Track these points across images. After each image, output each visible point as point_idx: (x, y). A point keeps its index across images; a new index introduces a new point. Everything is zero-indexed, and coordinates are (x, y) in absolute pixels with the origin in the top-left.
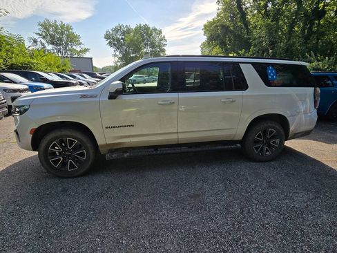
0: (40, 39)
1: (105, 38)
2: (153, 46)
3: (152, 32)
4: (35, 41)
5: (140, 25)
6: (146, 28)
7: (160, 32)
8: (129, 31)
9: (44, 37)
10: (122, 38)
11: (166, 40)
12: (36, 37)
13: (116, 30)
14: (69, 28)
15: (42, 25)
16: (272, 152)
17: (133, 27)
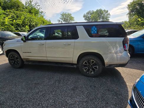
0: (61, 20)
1: (83, 17)
2: (103, 18)
3: (103, 12)
4: (59, 21)
5: (98, 9)
6: (101, 10)
7: (107, 11)
8: (93, 13)
9: (62, 19)
10: (90, 16)
11: (110, 15)
12: (60, 19)
13: (88, 13)
14: (70, 15)
15: (62, 15)
16: (94, 73)
17: (95, 11)
